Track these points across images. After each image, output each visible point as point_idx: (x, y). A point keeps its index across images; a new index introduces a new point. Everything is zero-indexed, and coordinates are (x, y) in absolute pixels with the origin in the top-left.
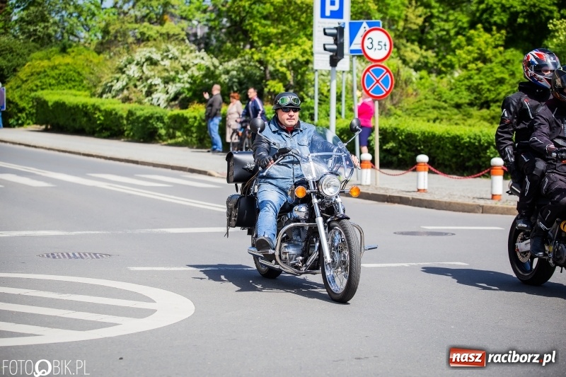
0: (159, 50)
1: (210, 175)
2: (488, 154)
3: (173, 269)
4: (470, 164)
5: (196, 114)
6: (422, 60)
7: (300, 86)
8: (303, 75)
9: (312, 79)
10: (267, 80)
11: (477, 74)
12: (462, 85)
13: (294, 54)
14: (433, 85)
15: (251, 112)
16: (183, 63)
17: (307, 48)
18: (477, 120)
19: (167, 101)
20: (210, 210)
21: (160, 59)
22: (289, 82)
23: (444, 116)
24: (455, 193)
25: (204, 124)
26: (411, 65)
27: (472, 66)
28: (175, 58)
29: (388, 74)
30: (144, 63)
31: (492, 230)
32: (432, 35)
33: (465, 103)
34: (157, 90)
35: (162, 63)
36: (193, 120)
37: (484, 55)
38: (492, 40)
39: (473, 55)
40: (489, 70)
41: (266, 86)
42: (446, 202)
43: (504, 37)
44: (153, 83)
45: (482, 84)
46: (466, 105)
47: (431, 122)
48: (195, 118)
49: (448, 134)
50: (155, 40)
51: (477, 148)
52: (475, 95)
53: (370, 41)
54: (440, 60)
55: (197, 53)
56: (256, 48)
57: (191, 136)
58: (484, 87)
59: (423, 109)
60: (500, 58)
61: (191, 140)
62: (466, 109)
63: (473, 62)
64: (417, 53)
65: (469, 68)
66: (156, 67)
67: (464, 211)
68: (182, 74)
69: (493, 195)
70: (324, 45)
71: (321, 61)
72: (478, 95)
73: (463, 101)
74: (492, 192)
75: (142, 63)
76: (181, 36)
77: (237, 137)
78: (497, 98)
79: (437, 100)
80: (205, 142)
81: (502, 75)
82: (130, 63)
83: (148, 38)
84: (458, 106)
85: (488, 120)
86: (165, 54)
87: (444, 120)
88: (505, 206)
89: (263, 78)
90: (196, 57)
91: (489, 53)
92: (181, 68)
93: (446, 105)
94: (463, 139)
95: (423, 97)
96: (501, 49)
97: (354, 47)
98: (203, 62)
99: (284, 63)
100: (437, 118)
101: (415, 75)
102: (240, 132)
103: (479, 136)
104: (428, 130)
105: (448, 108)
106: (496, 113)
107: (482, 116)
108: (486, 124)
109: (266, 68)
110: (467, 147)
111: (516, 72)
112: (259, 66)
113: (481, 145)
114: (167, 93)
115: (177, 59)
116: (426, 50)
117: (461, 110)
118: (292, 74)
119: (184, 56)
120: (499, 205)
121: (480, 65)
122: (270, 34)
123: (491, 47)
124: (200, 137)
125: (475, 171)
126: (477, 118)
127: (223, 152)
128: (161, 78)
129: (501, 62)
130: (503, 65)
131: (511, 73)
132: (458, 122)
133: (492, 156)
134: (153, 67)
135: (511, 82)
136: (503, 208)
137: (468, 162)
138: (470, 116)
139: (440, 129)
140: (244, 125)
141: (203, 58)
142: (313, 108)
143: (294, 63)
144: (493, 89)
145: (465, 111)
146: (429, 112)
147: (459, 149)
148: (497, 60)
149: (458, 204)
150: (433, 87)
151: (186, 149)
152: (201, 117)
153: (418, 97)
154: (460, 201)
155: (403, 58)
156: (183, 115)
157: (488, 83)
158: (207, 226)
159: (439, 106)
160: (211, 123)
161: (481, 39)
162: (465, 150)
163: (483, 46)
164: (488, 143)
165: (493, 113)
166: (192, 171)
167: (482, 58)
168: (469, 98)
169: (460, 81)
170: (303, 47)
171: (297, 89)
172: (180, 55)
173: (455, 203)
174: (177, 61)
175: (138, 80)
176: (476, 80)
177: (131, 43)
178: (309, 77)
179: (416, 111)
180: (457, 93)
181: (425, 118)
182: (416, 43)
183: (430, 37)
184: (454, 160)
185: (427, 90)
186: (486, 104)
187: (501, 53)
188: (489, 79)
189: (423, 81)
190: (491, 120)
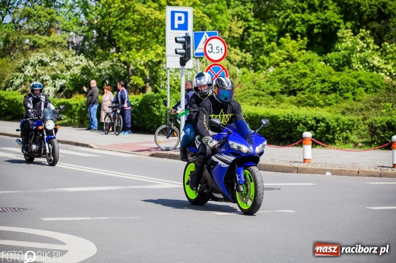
0: (48, 55)
1: (91, 147)
2: (298, 129)
3: (75, 219)
4: (284, 136)
5: (78, 102)
6: (243, 60)
7: (154, 80)
8: (156, 72)
9: (163, 75)
10: (129, 76)
11: (287, 70)
12: (275, 78)
13: (150, 56)
14: (254, 78)
15: (119, 100)
16: (67, 64)
17: (160, 52)
18: (288, 104)
19: (55, 92)
20: (95, 173)
21: (49, 61)
22: (146, 77)
23: (262, 101)
24: (275, 158)
25: (84, 109)
26: (235, 64)
27: (283, 64)
28: (61, 61)
29: (224, 70)
30: (36, 64)
31: (307, 185)
32: (250, 41)
33: (278, 92)
34: (47, 84)
35: (51, 64)
36: (76, 106)
37: (291, 56)
38: (297, 44)
39: (283, 56)
40: (295, 67)
41: (129, 80)
42: (269, 165)
43: (306, 43)
44: (44, 79)
45: (290, 77)
46: (279, 93)
47: (254, 105)
48: (77, 105)
49: (268, 114)
50: (45, 47)
51: (289, 124)
52: (285, 85)
53: (210, 46)
54: (255, 60)
55: (77, 56)
56: (122, 52)
57: (74, 118)
58: (291, 80)
59: (247, 96)
60: (303, 58)
61: (74, 121)
62: (278, 96)
63: (283, 61)
64: (239, 55)
65: (280, 66)
66: (47, 68)
67: (283, 172)
68: (66, 73)
69: (304, 160)
70: (176, 50)
71: (172, 61)
72: (287, 86)
73: (276, 90)
74: (303, 157)
75: (35, 64)
76: (64, 44)
77: (109, 118)
78: (301, 88)
79: (257, 89)
80: (85, 122)
81: (305, 71)
82: (26, 65)
83: (38, 45)
84: (273, 94)
85: (296, 104)
86: (53, 58)
87: (263, 104)
88: (314, 167)
89: (127, 74)
90: (77, 60)
91: (295, 54)
92: (65, 68)
93: (264, 93)
94: (279, 118)
95: (246, 87)
96: (304, 51)
97: (198, 51)
98: (81, 63)
99: (142, 63)
100: (258, 103)
101: (239, 71)
102: (112, 115)
103: (291, 116)
104: (253, 112)
105: (266, 95)
106: (302, 98)
107: (291, 101)
108: (294, 106)
109: (128, 67)
110: (282, 124)
111: (315, 69)
112: (123, 65)
113: (293, 123)
114: (55, 86)
115: (62, 61)
116: (245, 53)
117: (275, 97)
118: (149, 71)
119: (67, 59)
120: (309, 166)
121: (289, 63)
122: (131, 42)
123: (297, 50)
124: (81, 119)
125: (289, 142)
126: (287, 102)
127: (98, 130)
128: (50, 76)
129: (303, 61)
130: (305, 63)
131: (312, 69)
132: (274, 105)
133: (301, 130)
134: (44, 67)
135: (311, 76)
136: (312, 169)
137: (283, 135)
138: (282, 101)
139: (261, 110)
140: (114, 109)
141: (81, 61)
142: (166, 97)
143: (150, 63)
144: (298, 81)
145: (278, 98)
146: (251, 99)
147: (276, 125)
148: (301, 60)
149: (279, 166)
150: (254, 80)
151: (70, 128)
152: (81, 104)
153: (243, 87)
154: (280, 164)
155: (228, 58)
156: (68, 103)
157: (295, 76)
158: (95, 186)
159: (259, 94)
160: (92, 109)
161: (290, 44)
162: (281, 126)
163: (291, 49)
164: (298, 121)
165: (299, 99)
166: (77, 144)
167: (290, 58)
168: (281, 87)
169: (274, 76)
170: (156, 51)
171: (153, 83)
172: (64, 58)
173: (276, 166)
174: (62, 63)
175: (33, 77)
176: (286, 75)
177: (27, 49)
178: (161, 73)
179: (242, 98)
180: (271, 84)
181: (249, 103)
182: (238, 47)
183: (248, 43)
184: (272, 134)
185: (249, 82)
186: (293, 93)
187: (303, 54)
188: (295, 74)
189: (245, 75)
190: (298, 104)
